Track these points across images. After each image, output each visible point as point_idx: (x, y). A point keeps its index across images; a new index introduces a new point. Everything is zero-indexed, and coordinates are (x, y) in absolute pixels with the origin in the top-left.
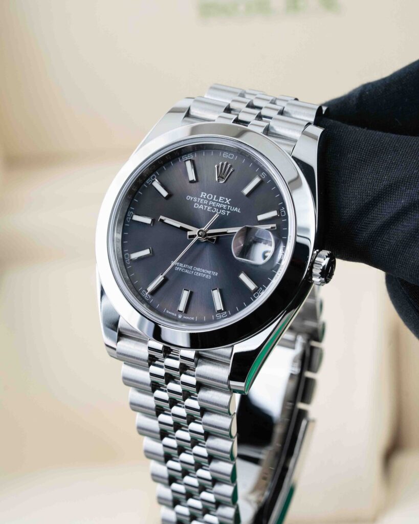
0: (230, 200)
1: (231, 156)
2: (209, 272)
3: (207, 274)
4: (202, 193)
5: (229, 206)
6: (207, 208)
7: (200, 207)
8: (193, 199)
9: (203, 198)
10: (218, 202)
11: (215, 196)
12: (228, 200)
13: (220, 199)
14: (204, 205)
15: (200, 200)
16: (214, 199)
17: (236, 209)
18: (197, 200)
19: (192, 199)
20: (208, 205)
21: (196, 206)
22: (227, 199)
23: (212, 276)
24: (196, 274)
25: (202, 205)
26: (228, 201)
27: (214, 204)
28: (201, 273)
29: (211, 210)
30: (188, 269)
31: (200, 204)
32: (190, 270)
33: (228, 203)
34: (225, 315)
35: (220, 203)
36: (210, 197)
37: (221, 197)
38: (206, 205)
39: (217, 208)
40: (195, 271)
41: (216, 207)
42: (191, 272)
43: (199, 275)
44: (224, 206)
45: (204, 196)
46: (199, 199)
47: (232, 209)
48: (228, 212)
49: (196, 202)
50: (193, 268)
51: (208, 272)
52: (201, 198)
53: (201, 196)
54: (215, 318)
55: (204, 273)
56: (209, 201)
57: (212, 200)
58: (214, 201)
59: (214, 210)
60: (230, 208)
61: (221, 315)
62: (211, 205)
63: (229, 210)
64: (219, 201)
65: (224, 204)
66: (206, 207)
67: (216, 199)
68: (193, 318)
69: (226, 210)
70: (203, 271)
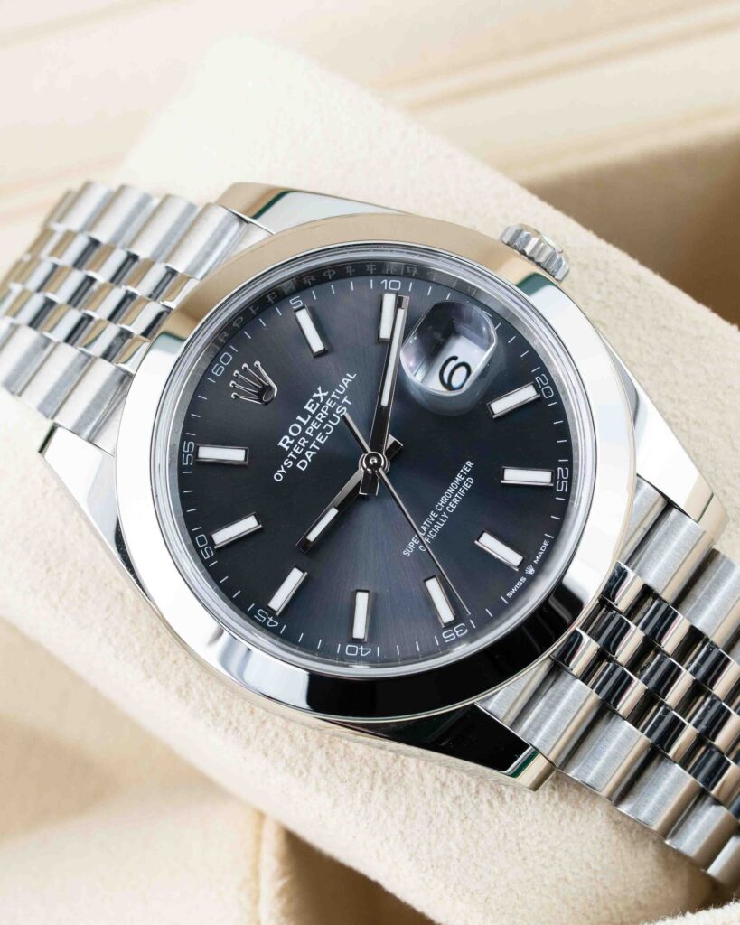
0: (319, 389)
1: (226, 359)
2: (459, 478)
3: (461, 483)
4: (281, 444)
5: (333, 395)
6: (317, 444)
7: (309, 458)
8: (285, 468)
9: (291, 446)
10: (313, 416)
11: (299, 418)
12: (318, 392)
13: (310, 409)
14: (307, 448)
15: (295, 453)
16: (305, 422)
17: (346, 382)
18: (291, 459)
19: (283, 470)
20: (311, 439)
21: (303, 465)
22: (315, 395)
23: (469, 475)
24: (450, 509)
25: (306, 454)
26: (321, 395)
27: (313, 426)
28: (453, 496)
29: (324, 435)
30: (434, 523)
31: (302, 456)
32: (437, 520)
33: (326, 394)
34: (565, 471)
35: (319, 411)
36: (295, 430)
37: (306, 407)
38: (311, 443)
39: (325, 421)
40: (444, 510)
41: (323, 424)
42: (444, 518)
43: (457, 502)
44: (329, 404)
45: (288, 441)
46: (291, 455)
47: (341, 390)
48: (345, 400)
49: (295, 462)
50: (436, 512)
51: (457, 481)
52: (291, 450)
53: (287, 448)
54: (562, 494)
55: (457, 490)
56: (303, 434)
57: (304, 427)
58: (309, 424)
59: (328, 429)
60: (337, 394)
61: (561, 479)
62: (315, 432)
63: (342, 397)
64: (313, 412)
65: (322, 404)
66: (313, 445)
67: (305, 418)
68: (546, 544)
69: (339, 402)
70: (451, 490)
